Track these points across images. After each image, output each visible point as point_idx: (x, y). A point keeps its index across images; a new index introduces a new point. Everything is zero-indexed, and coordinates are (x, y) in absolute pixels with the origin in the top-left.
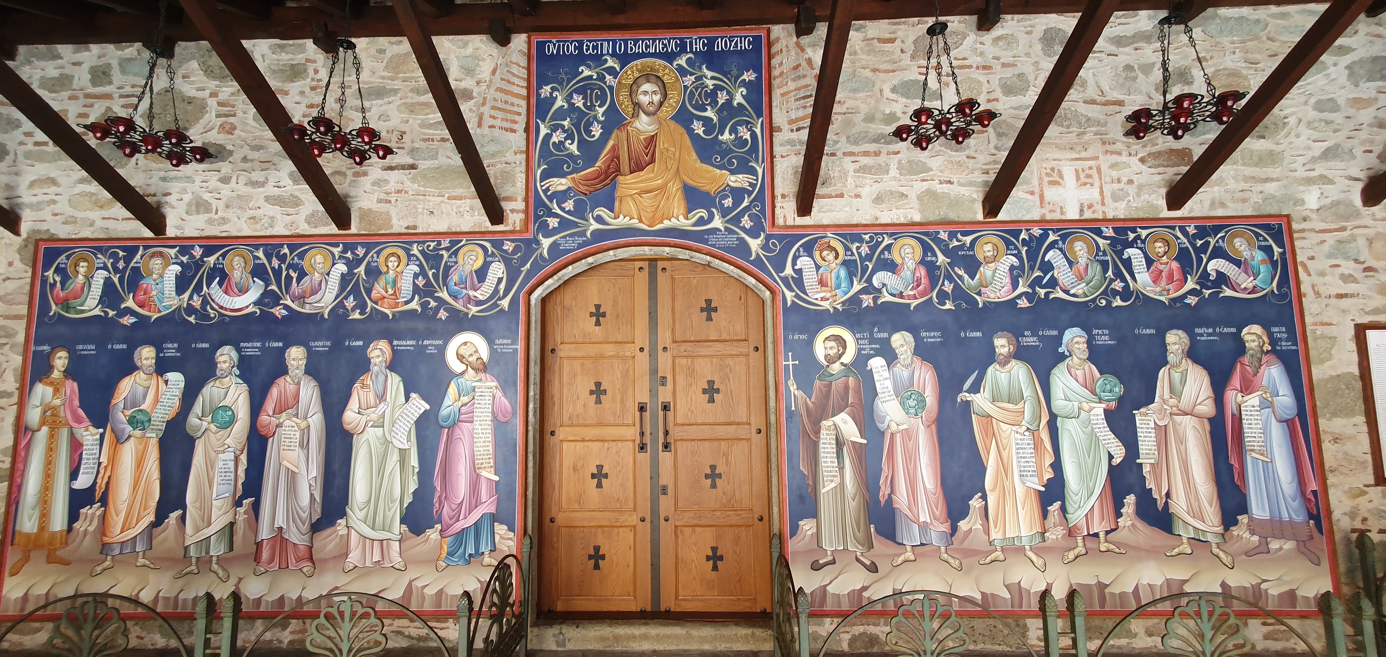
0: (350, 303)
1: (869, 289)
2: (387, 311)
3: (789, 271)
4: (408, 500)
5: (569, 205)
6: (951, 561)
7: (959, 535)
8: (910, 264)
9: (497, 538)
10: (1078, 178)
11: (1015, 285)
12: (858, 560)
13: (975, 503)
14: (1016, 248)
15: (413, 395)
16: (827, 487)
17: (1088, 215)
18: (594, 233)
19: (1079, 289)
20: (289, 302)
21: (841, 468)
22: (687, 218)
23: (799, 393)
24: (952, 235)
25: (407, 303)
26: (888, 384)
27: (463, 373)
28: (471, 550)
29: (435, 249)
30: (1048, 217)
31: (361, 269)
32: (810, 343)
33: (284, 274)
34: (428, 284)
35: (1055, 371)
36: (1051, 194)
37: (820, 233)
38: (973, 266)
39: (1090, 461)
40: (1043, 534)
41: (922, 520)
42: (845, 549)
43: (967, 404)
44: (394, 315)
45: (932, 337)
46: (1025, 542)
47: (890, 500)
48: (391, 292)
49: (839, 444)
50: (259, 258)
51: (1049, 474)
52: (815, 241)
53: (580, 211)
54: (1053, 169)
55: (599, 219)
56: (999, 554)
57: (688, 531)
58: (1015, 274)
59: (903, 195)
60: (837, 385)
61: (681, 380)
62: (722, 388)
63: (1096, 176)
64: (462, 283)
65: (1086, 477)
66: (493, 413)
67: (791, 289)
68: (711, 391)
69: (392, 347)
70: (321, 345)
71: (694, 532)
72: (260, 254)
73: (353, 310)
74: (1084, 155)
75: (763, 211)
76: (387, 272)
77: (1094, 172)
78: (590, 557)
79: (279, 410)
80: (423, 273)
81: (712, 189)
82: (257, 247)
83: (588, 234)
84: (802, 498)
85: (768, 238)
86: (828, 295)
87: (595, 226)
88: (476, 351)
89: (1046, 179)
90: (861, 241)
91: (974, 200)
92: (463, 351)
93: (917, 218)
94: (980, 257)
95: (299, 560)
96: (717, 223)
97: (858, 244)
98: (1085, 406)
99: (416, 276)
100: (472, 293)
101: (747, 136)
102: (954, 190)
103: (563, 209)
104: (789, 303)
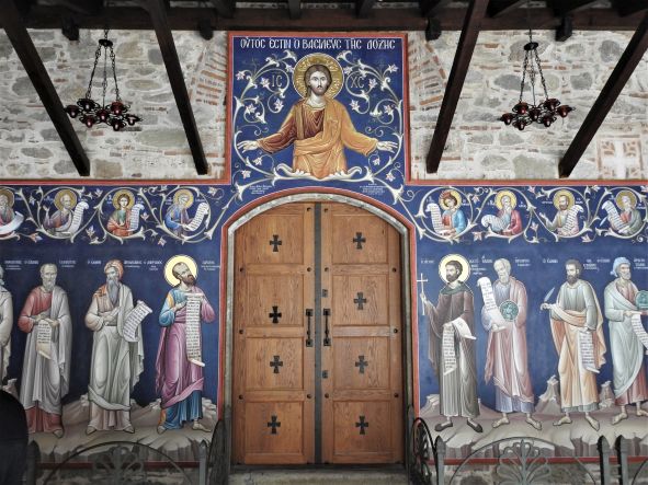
0: (91, 231)
1: (479, 228)
2: (120, 239)
3: (421, 213)
4: (136, 381)
5: (259, 161)
6: (534, 423)
7: (540, 405)
8: (508, 210)
9: (204, 409)
10: (625, 150)
11: (581, 227)
12: (468, 424)
13: (551, 382)
14: (582, 200)
15: (140, 302)
16: (447, 371)
17: (631, 176)
18: (277, 182)
19: (625, 230)
20: (43, 230)
21: (458, 358)
22: (346, 173)
23: (428, 303)
24: (538, 189)
25: (134, 232)
26: (492, 297)
27: (178, 286)
28: (184, 418)
29: (156, 192)
30: (605, 177)
31: (99, 207)
32: (436, 267)
33: (39, 208)
34: (151, 218)
35: (608, 288)
36: (606, 160)
37: (444, 186)
38: (552, 211)
39: (631, 352)
40: (597, 404)
41: (514, 394)
42: (460, 416)
43: (547, 311)
44: (125, 241)
45: (523, 263)
46: (586, 410)
47: (492, 380)
48: (122, 224)
49: (457, 340)
50: (18, 196)
51: (602, 362)
52: (440, 191)
53: (267, 165)
54: (607, 143)
55: (281, 172)
56: (567, 418)
57: (342, 405)
58: (581, 218)
59: (503, 159)
60: (455, 298)
61: (338, 294)
62: (369, 298)
63: (637, 149)
64: (177, 218)
65: (628, 363)
66: (201, 316)
67: (423, 227)
68: (360, 301)
69: (123, 265)
70: (68, 263)
71: (347, 405)
72: (20, 193)
73: (93, 237)
74: (629, 133)
75: (402, 169)
76: (119, 209)
77: (636, 146)
78: (269, 424)
79: (35, 312)
80: (147, 209)
81: (365, 151)
82: (17, 188)
83: (273, 183)
84: (429, 379)
85: (406, 188)
86: (449, 231)
87: (278, 177)
88: (188, 270)
89: (603, 150)
90: (474, 192)
91: (552, 164)
92: (177, 269)
93: (513, 176)
94: (557, 205)
95: (51, 425)
96: (369, 177)
97: (470, 195)
98: (628, 313)
99: (141, 212)
100: (184, 226)
101: (391, 113)
102: (540, 156)
103: (254, 164)
104: (421, 237)
